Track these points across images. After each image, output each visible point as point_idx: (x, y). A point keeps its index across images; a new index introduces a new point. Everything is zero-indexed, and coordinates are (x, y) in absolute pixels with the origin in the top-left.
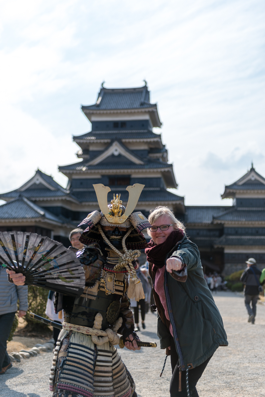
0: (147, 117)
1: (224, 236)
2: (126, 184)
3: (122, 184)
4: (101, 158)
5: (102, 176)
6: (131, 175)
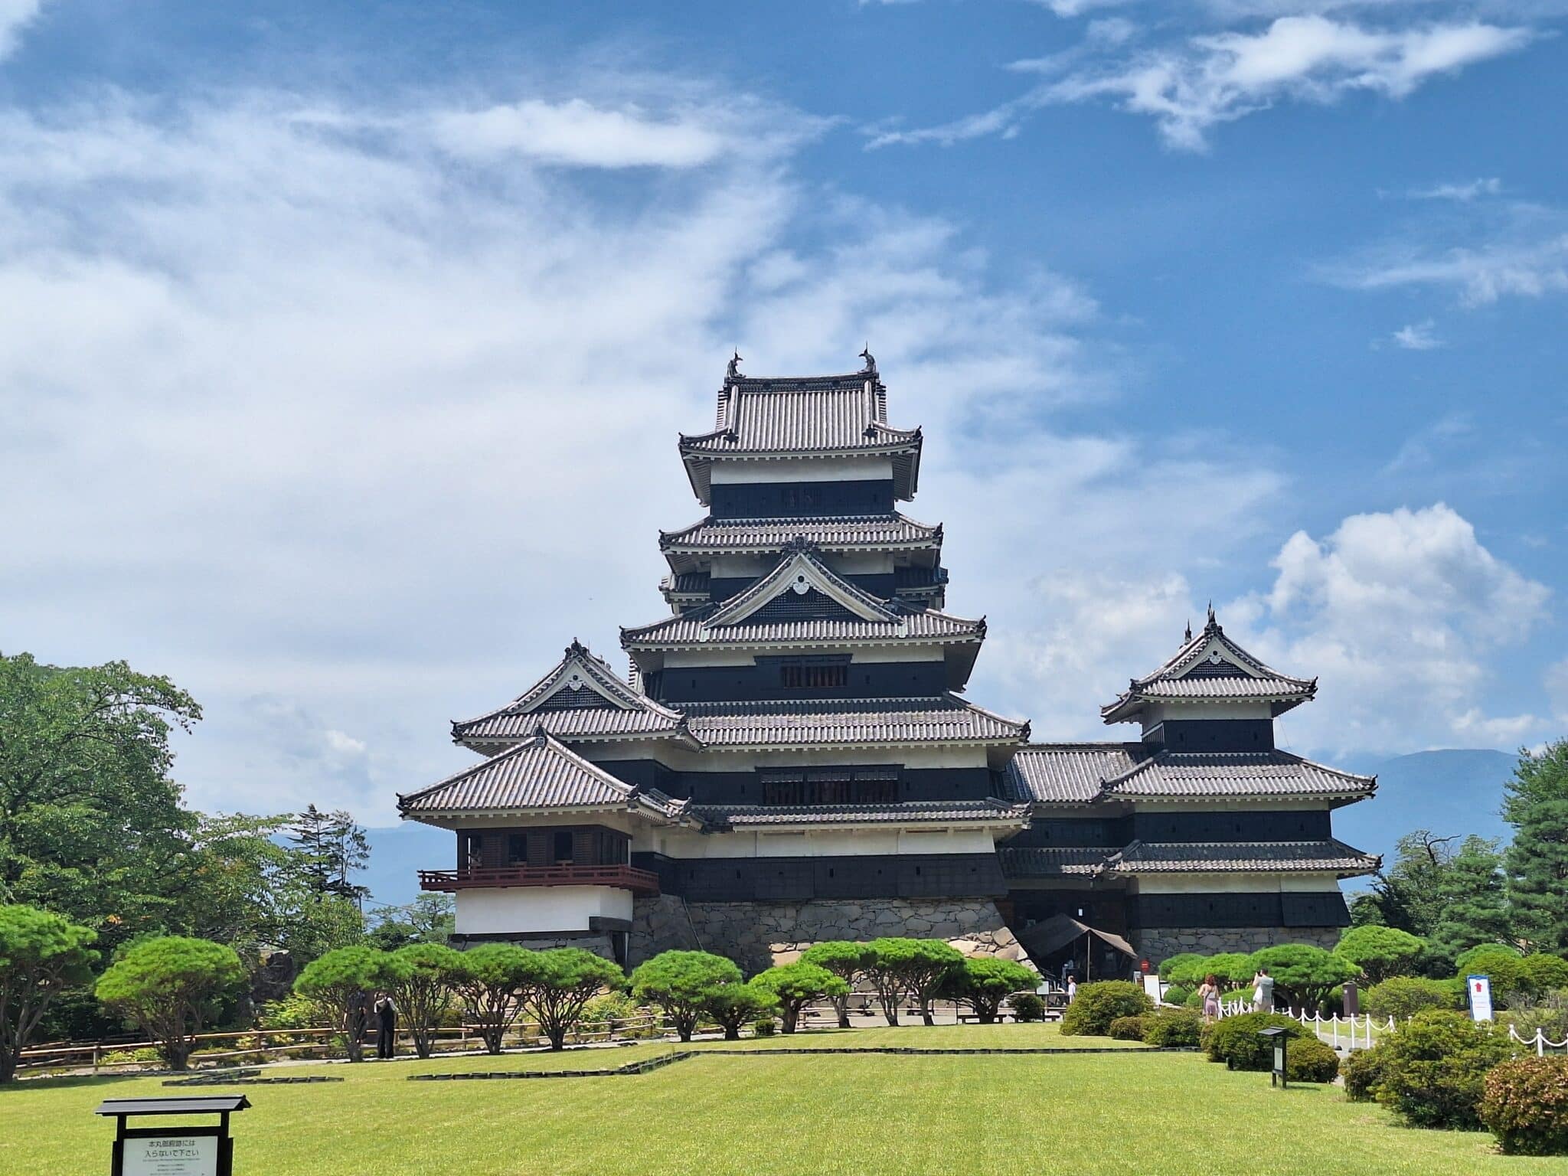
0: (885, 473)
1: (1136, 841)
2: (834, 683)
3: (823, 684)
4: (755, 604)
5: (756, 658)
6: (851, 655)
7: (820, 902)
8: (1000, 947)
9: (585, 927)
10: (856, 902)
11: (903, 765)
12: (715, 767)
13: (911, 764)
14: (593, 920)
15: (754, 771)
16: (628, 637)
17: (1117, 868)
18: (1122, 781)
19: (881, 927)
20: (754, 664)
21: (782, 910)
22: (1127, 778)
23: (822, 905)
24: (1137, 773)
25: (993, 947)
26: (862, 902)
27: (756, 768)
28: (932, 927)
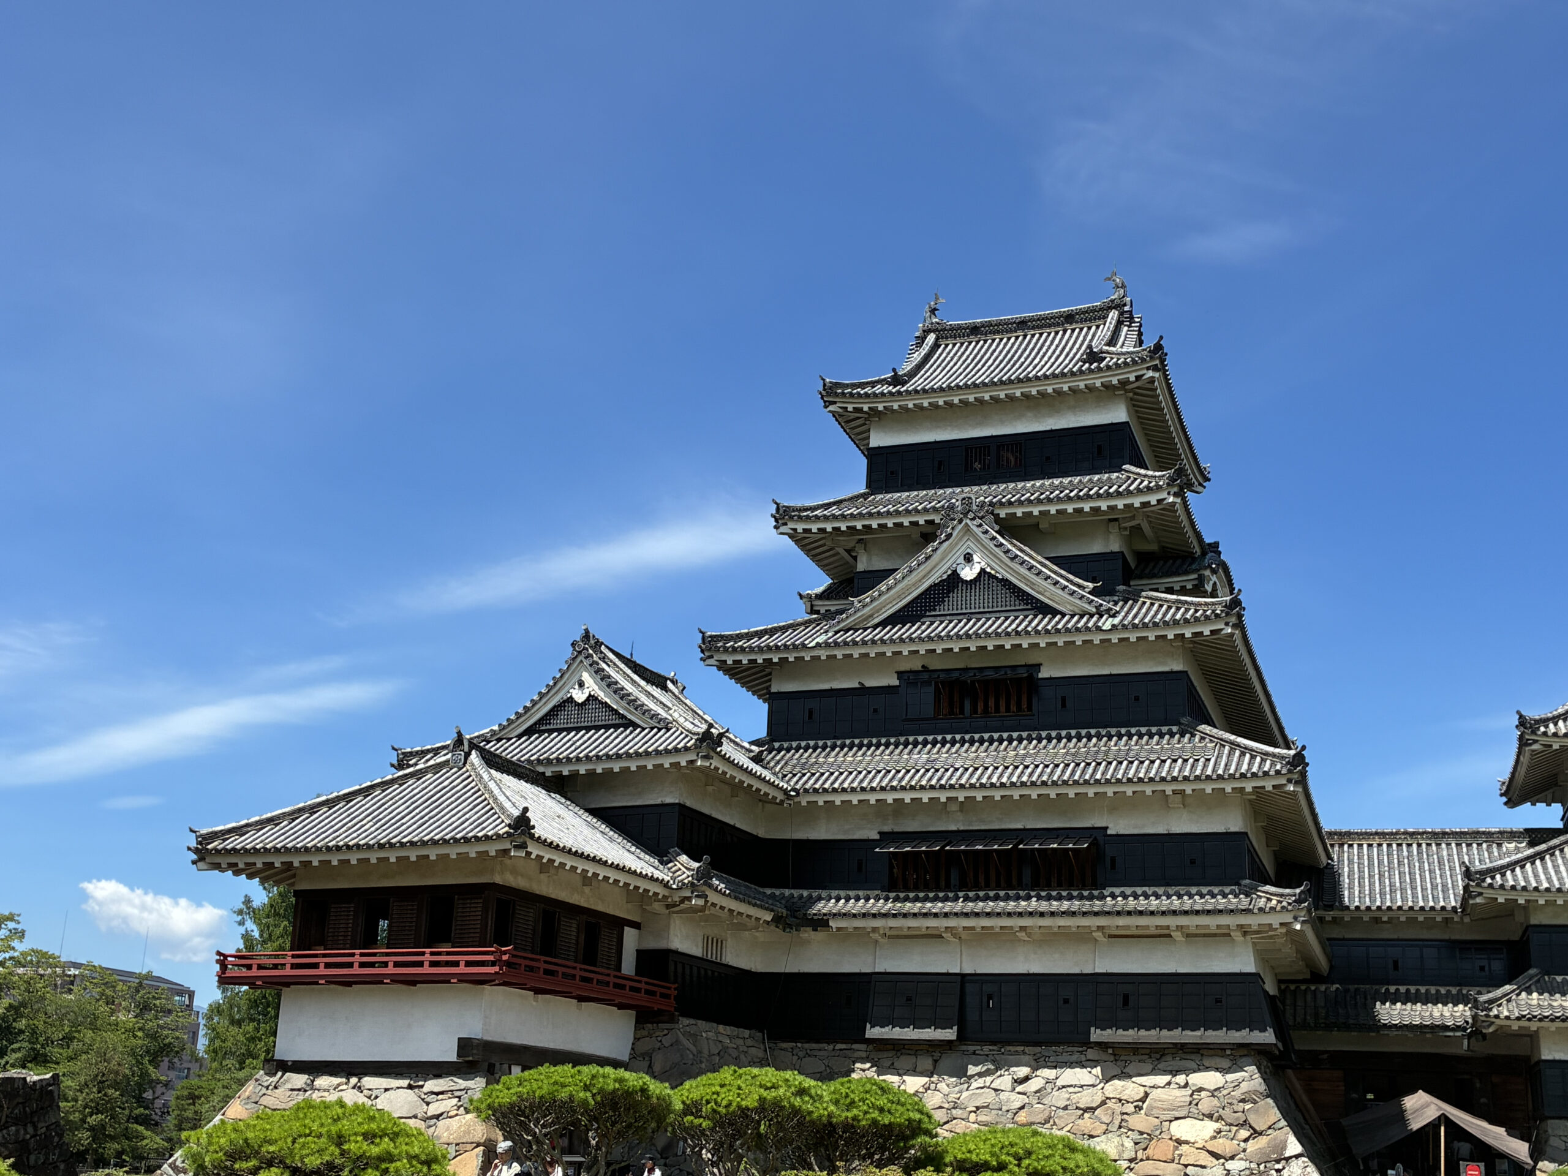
0: (1117, 414)
1: (1532, 971)
2: (1013, 708)
3: (997, 710)
4: (900, 597)
5: (900, 674)
6: (1038, 667)
7: (971, 1048)
8: (1256, 1133)
9: (452, 1056)
10: (1027, 1049)
11: (1106, 828)
12: (822, 831)
13: (1120, 825)
14: (464, 1045)
15: (877, 837)
16: (710, 646)
17: (1495, 1012)
18: (1501, 870)
19: (1064, 1094)
20: (897, 683)
21: (913, 1059)
22: (1512, 866)
23: (974, 1053)
24: (1531, 859)
25: (1244, 1133)
26: (1038, 1049)
27: (879, 833)
28: (1147, 1095)
